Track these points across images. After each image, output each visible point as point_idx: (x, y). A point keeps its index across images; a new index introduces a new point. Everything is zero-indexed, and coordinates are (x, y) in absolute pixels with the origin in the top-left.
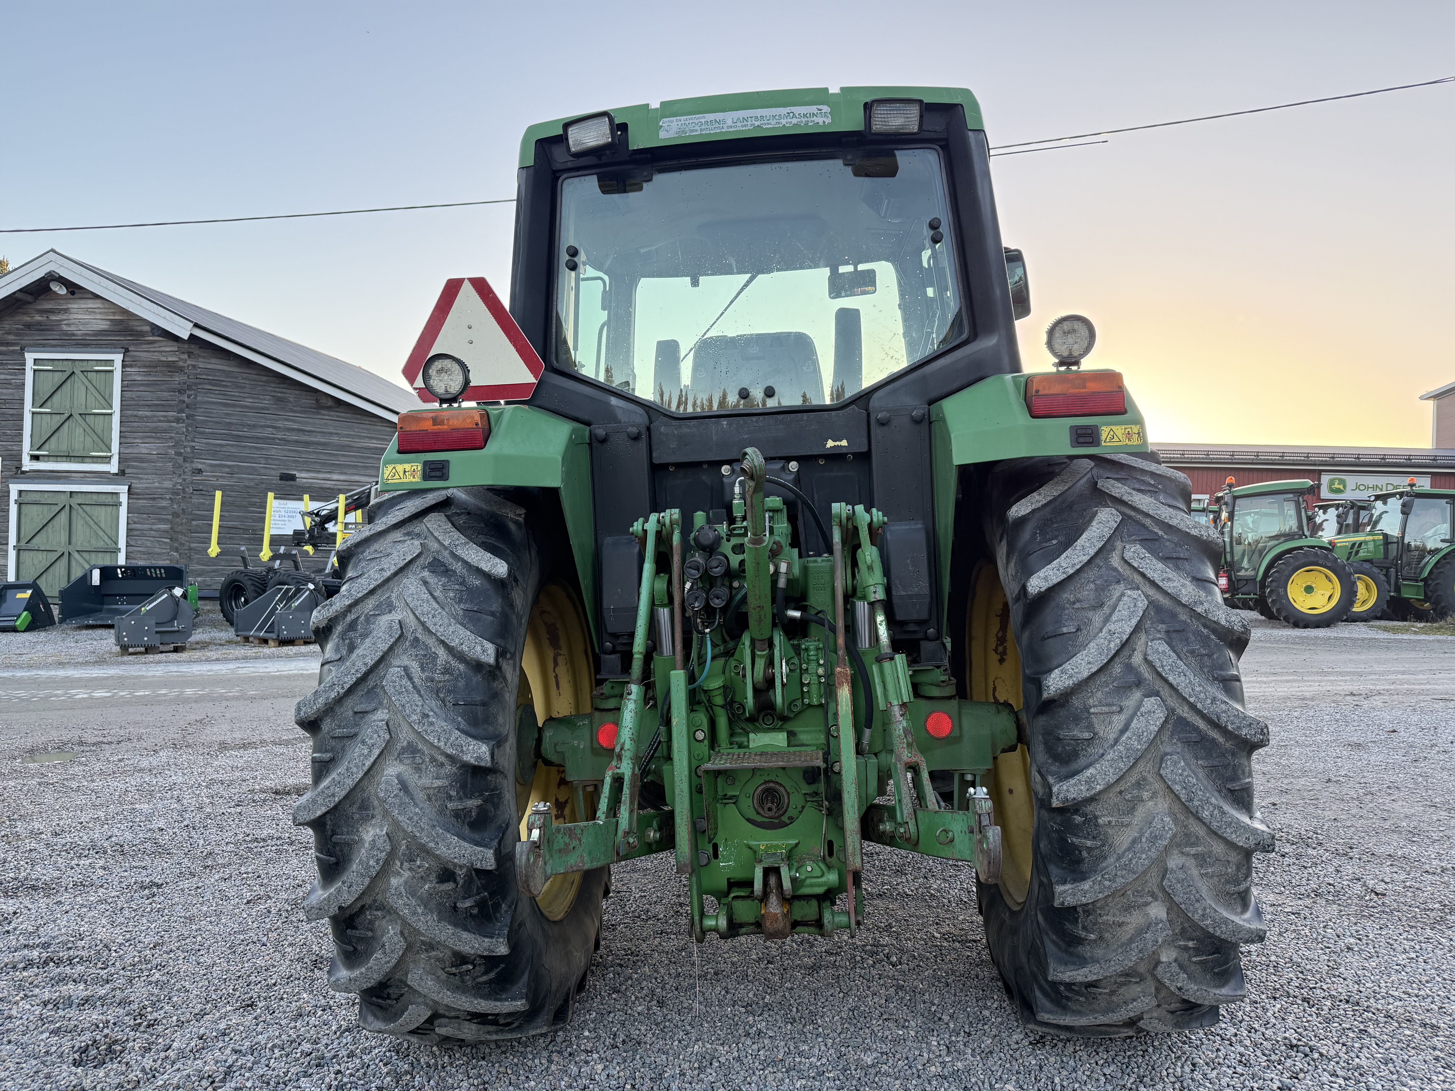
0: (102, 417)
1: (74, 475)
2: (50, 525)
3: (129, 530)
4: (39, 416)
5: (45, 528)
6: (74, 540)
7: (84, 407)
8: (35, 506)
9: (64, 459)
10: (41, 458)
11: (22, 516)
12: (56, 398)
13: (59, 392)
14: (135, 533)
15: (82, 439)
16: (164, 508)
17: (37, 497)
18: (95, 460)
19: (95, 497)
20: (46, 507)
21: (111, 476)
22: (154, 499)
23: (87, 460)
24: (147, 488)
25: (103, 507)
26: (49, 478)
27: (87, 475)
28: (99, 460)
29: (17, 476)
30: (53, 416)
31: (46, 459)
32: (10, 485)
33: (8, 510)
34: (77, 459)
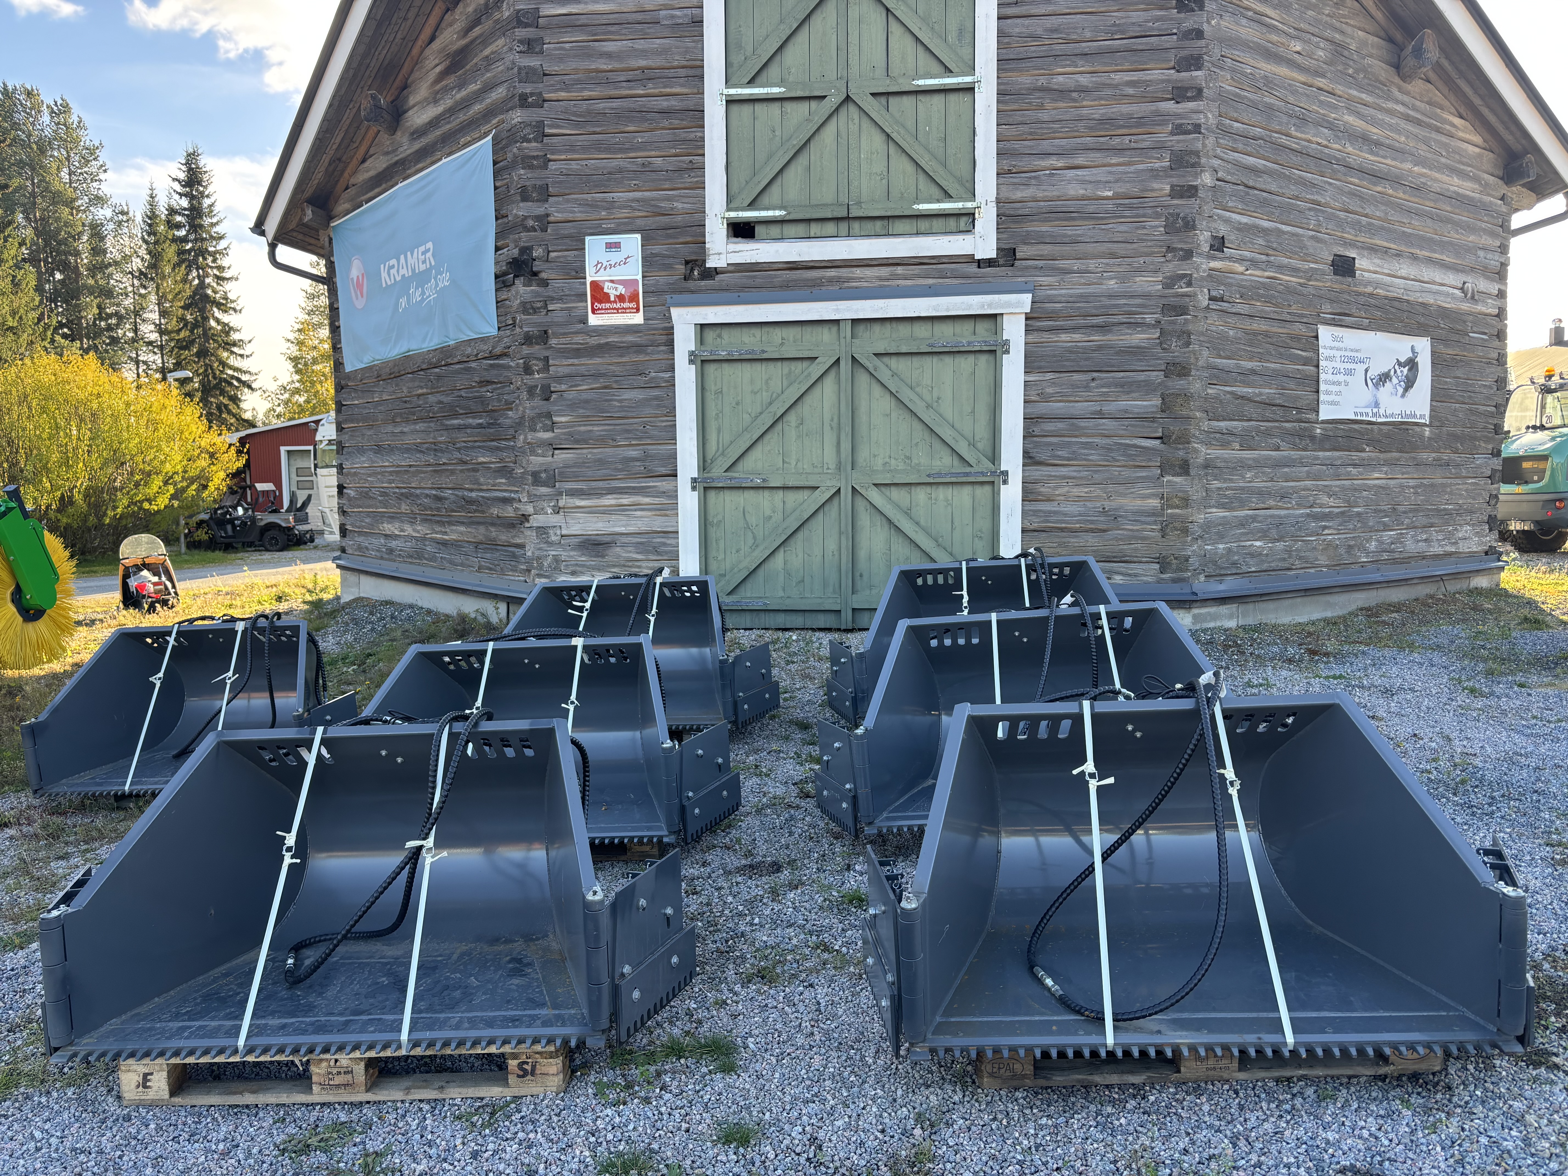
0: (937, 101)
1: (858, 272)
2: (792, 418)
3: (1029, 420)
4: (747, 109)
5: (779, 426)
6: (863, 455)
7: (880, 72)
8: (747, 367)
9: (830, 228)
10: (758, 230)
11: (710, 397)
12: (794, 55)
13: (802, 37)
14: (1050, 426)
15: (879, 167)
16: (1136, 352)
17: (750, 341)
18: (923, 225)
19: (922, 331)
20: (776, 371)
21: (973, 269)
22: (1103, 328)
23: (900, 226)
24: (1084, 298)
25: (948, 360)
26: (786, 286)
27: (900, 270)
28: (937, 224)
29: (691, 284)
30: (789, 106)
31: (775, 230)
32: (675, 312)
33: (671, 384)
34: (869, 226)
